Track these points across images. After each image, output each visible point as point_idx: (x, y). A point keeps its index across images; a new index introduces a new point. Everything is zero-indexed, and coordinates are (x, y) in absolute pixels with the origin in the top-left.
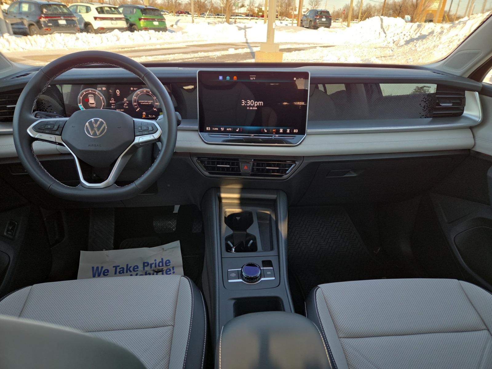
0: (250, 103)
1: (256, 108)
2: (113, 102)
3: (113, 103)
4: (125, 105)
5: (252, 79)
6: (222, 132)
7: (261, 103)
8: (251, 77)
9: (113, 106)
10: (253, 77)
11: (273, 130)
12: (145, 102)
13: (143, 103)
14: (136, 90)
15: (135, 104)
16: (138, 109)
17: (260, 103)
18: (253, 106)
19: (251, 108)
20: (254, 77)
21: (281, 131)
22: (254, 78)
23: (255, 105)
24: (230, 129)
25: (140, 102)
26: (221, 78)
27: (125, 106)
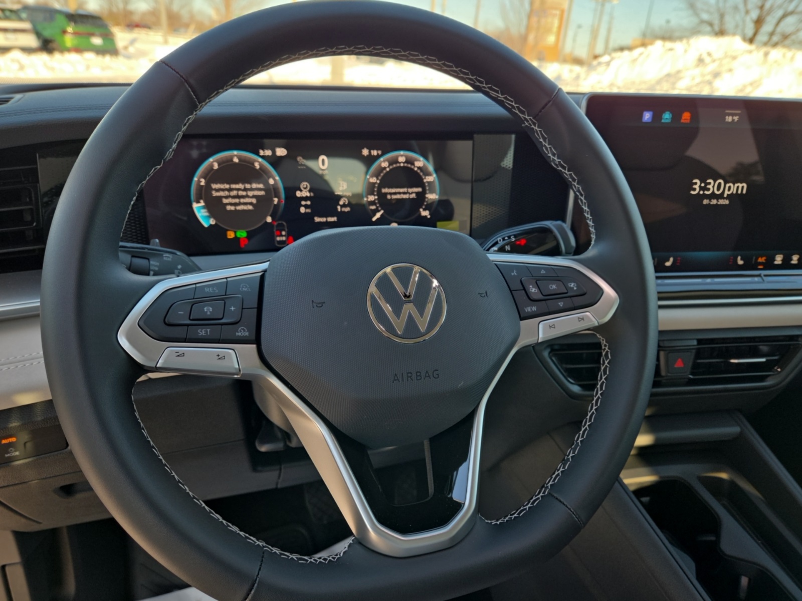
0: (713, 187)
1: (727, 202)
2: (305, 193)
3: (306, 199)
4: (341, 203)
7: (743, 187)
9: (306, 206)
11: (760, 260)
12: (400, 193)
13: (394, 197)
14: (378, 157)
15: (372, 198)
16: (378, 215)
17: (738, 187)
18: (721, 196)
19: (714, 202)
23: (727, 193)
25: (386, 194)
26: (647, 116)
27: (342, 206)
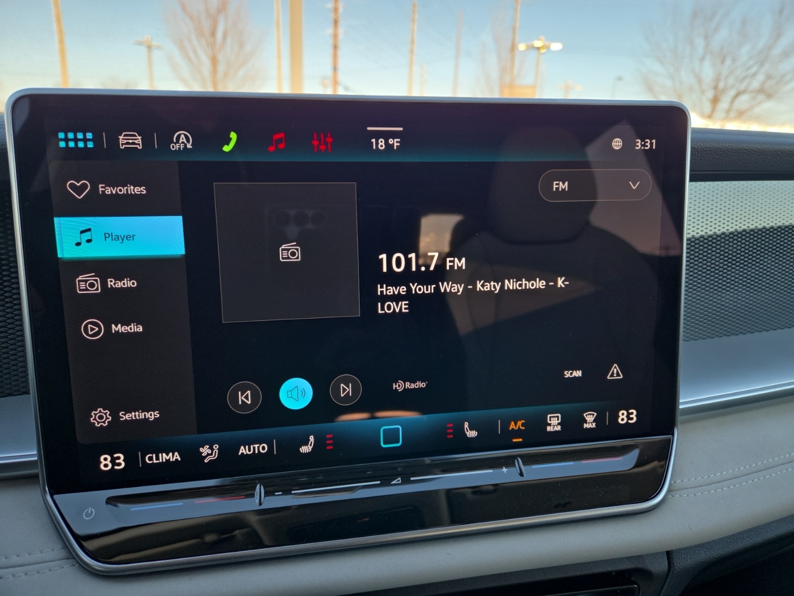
5: (382, 143)
6: (210, 470)
8: (378, 135)
10: (387, 136)
20: (394, 135)
21: (554, 423)
22: (395, 142)
24: (262, 448)
